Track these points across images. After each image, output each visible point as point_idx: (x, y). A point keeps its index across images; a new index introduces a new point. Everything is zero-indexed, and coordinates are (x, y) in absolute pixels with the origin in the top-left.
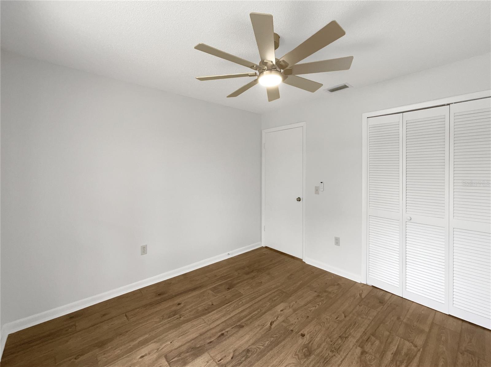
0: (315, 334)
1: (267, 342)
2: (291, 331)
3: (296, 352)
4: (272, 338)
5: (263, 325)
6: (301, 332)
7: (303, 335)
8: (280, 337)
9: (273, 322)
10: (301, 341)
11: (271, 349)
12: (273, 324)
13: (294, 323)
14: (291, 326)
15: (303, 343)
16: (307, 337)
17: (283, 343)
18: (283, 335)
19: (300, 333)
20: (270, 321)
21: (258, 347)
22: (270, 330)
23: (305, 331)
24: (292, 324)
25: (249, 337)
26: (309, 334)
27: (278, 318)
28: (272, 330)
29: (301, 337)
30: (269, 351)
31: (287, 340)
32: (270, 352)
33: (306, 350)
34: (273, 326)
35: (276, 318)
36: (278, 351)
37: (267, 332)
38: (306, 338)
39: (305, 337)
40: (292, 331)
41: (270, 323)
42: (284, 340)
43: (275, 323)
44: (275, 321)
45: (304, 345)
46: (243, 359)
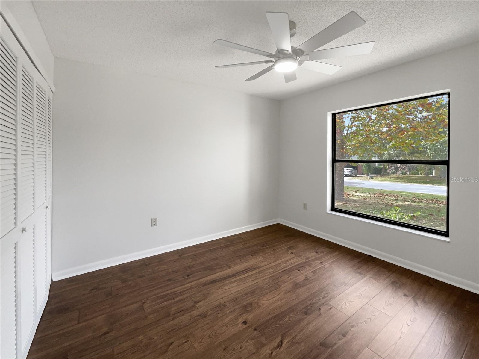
0: (231, 322)
1: (286, 320)
2: (257, 329)
3: (258, 308)
4: (281, 323)
5: (293, 343)
6: (245, 326)
7: (245, 323)
8: (272, 323)
9: (278, 346)
10: (250, 317)
11: (282, 313)
12: (279, 342)
13: (249, 341)
14: (254, 337)
15: (248, 315)
16: (241, 320)
17: (270, 316)
18: (268, 325)
19: (248, 325)
20: (282, 348)
21: (296, 316)
22: (284, 333)
23: (241, 327)
24: (252, 339)
25: (308, 328)
26: (238, 322)
27: (270, 352)
28: (281, 334)
29: (248, 321)
30: (285, 311)
31: (265, 319)
32: (283, 310)
33: (248, 308)
34: (278, 340)
35: (274, 353)
36: (276, 311)
37: (287, 332)
38: (243, 319)
39: (243, 321)
40: (255, 330)
41: (283, 346)
42: (268, 321)
43: (276, 345)
44: (275, 348)
45: (248, 313)
46: (309, 307)
